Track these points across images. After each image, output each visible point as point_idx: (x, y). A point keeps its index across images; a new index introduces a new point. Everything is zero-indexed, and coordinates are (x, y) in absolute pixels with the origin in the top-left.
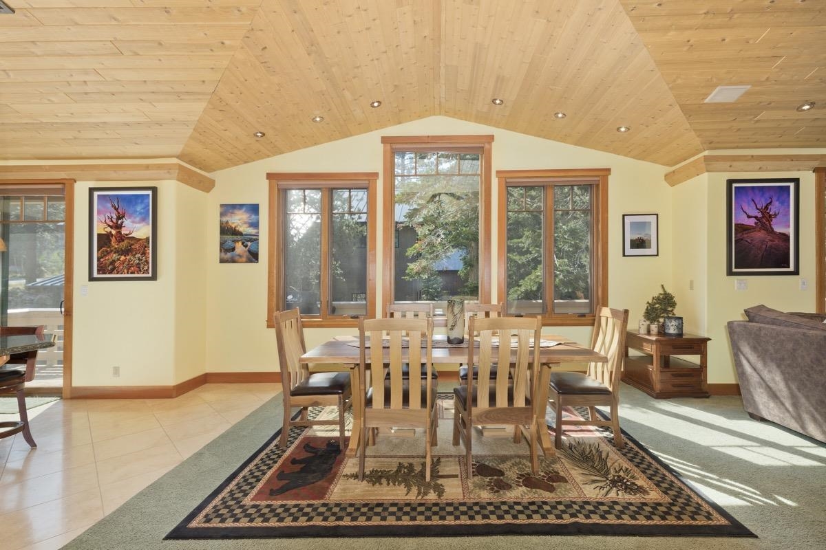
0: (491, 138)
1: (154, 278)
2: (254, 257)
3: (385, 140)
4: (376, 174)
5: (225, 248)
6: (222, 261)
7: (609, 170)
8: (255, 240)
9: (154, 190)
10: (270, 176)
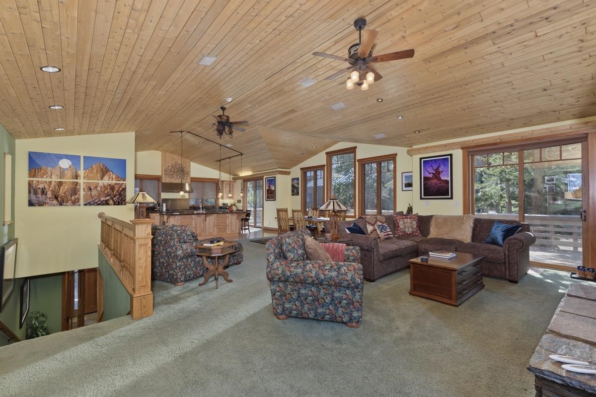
0: (356, 147)
1: (275, 200)
2: (298, 194)
3: (327, 153)
4: (325, 165)
5: (293, 191)
6: (292, 195)
7: (396, 154)
8: (298, 189)
9: (275, 177)
10: (301, 169)
